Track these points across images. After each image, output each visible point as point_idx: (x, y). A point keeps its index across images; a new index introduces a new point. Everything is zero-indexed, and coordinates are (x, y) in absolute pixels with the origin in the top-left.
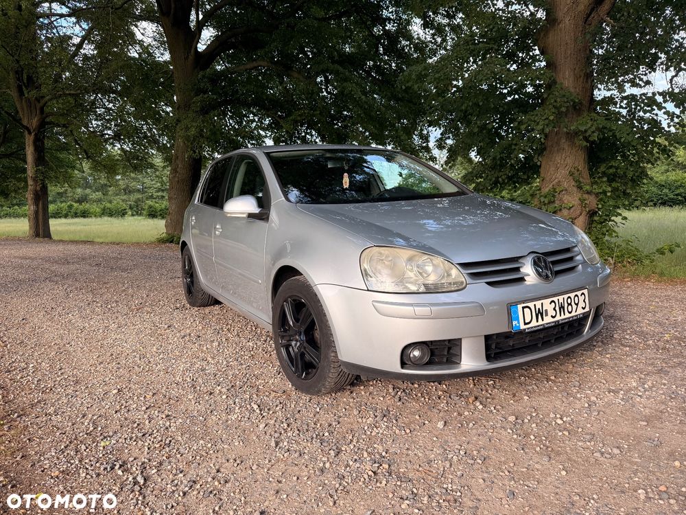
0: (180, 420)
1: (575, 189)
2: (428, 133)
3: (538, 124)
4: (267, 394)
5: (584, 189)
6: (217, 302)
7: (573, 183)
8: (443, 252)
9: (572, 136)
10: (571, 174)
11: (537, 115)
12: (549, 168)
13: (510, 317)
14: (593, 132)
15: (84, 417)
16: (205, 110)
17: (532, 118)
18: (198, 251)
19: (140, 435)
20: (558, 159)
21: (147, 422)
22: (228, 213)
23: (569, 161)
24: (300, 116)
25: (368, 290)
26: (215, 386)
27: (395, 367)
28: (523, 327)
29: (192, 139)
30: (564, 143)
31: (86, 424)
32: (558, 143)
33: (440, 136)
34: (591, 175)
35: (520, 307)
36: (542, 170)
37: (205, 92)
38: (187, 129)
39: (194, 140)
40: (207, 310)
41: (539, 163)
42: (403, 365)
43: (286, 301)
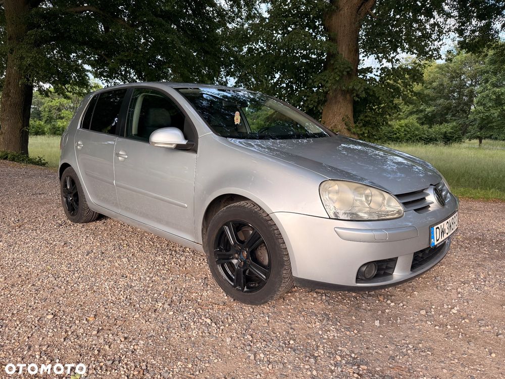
0: (142, 342)
1: (346, 130)
2: (227, 80)
3: (327, 82)
4: (210, 306)
5: (352, 131)
7: (345, 126)
9: (345, 93)
10: (343, 120)
11: (325, 76)
12: (329, 114)
13: (430, 236)
14: (362, 91)
15: (29, 348)
16: (37, 44)
17: (322, 77)
19: (109, 363)
20: (335, 108)
21: (107, 347)
23: (342, 110)
25: (330, 218)
26: (153, 303)
28: (436, 243)
29: (25, 68)
30: (340, 98)
31: (38, 357)
32: (335, 97)
33: (234, 84)
34: (355, 123)
35: (435, 227)
36: (323, 116)
37: (39, 26)
38: (22, 58)
39: (27, 69)
40: (92, 225)
41: (321, 111)
42: (357, 282)
43: (227, 224)
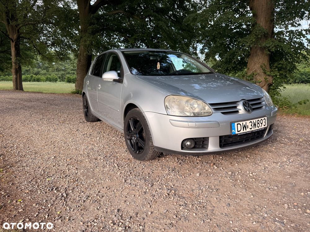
0: (82, 170)
1: (263, 74)
2: (196, 46)
3: (247, 43)
4: (121, 160)
5: (267, 74)
6: (99, 120)
7: (262, 71)
8: (202, 98)
9: (263, 49)
10: (261, 67)
11: (247, 39)
12: (252, 63)
13: (231, 128)
14: (273, 47)
15: (39, 168)
16: (94, 33)
17: (245, 40)
18: (90, 97)
19: (64, 176)
20: (256, 59)
21: (67, 171)
22: (104, 79)
23: (261, 60)
24: (138, 36)
25: (168, 115)
26: (98, 156)
27: (179, 149)
28: (237, 133)
29: (88, 46)
30: (259, 52)
31: (40, 171)
32: (256, 52)
33: (202, 48)
34: (271, 68)
35: (236, 124)
36: (248, 65)
37: (94, 24)
38: (85, 41)
39: (88, 47)
40: (94, 123)
41: (247, 61)
42: (182, 148)
43: (130, 119)
